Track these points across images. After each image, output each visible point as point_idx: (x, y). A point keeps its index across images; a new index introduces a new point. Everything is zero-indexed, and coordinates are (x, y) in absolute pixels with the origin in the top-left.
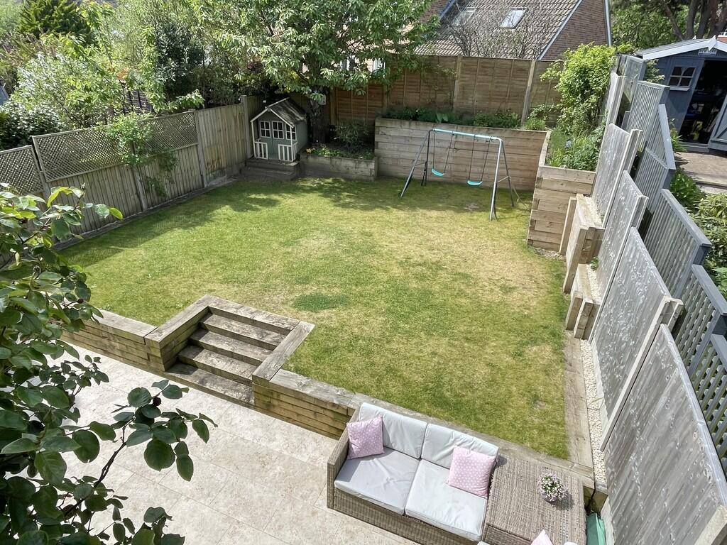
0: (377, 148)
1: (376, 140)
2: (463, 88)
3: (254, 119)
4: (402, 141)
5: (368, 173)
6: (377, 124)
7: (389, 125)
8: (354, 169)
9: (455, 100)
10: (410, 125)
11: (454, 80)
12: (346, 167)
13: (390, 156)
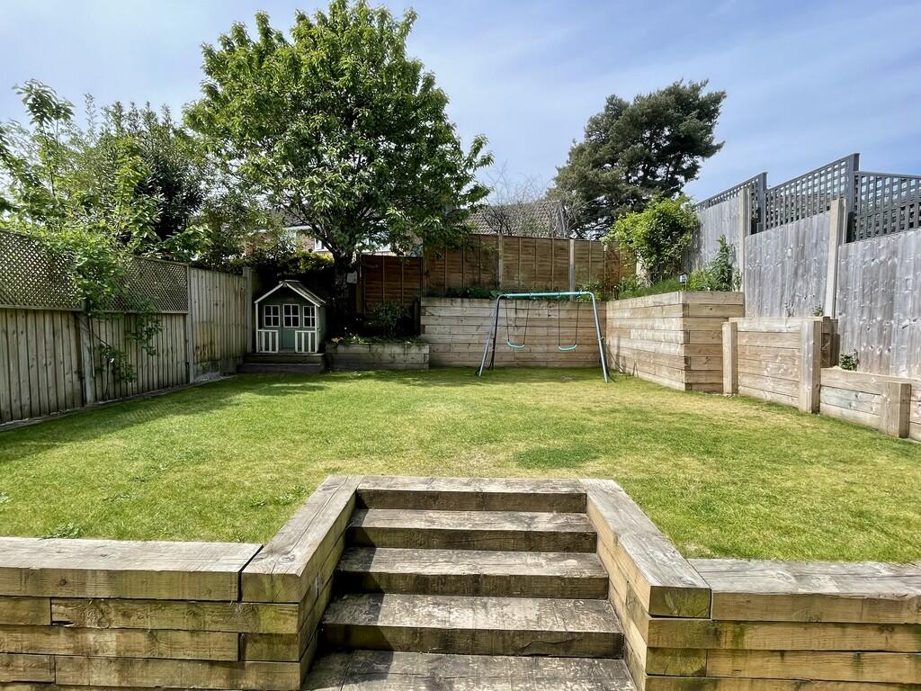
0: (424, 333)
1: (422, 322)
2: (507, 267)
3: (259, 300)
4: (455, 322)
5: (420, 359)
6: (422, 304)
7: (437, 304)
8: (402, 356)
9: (500, 280)
10: (462, 302)
11: (497, 259)
12: (390, 355)
13: (440, 341)
